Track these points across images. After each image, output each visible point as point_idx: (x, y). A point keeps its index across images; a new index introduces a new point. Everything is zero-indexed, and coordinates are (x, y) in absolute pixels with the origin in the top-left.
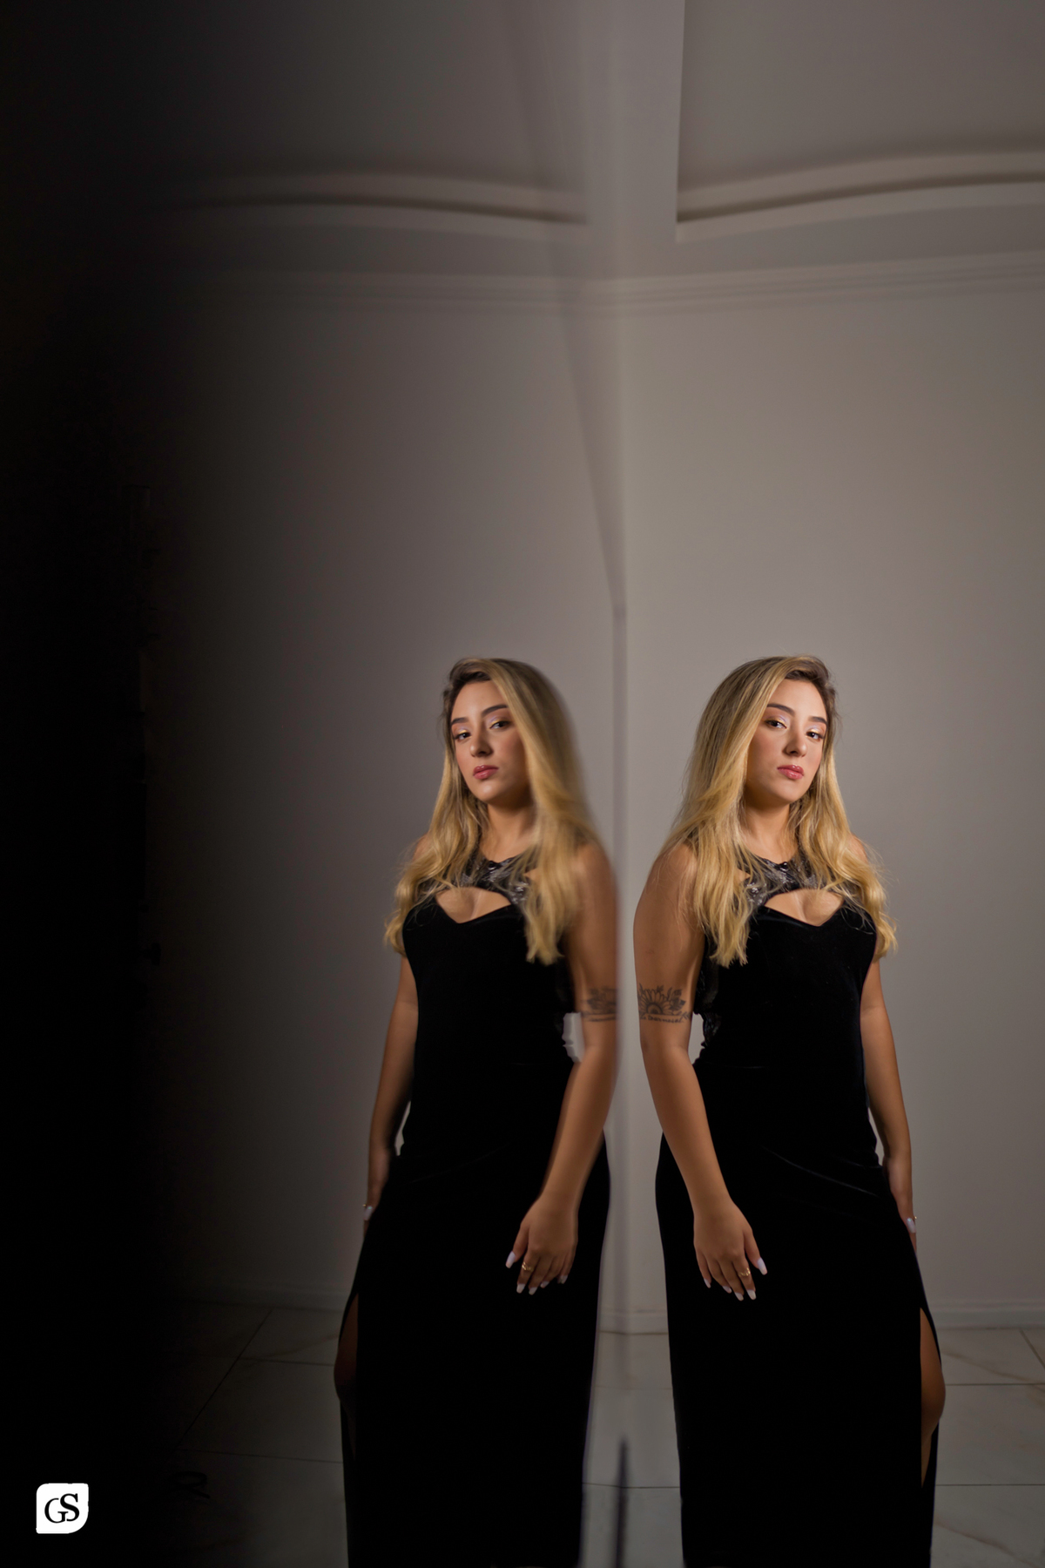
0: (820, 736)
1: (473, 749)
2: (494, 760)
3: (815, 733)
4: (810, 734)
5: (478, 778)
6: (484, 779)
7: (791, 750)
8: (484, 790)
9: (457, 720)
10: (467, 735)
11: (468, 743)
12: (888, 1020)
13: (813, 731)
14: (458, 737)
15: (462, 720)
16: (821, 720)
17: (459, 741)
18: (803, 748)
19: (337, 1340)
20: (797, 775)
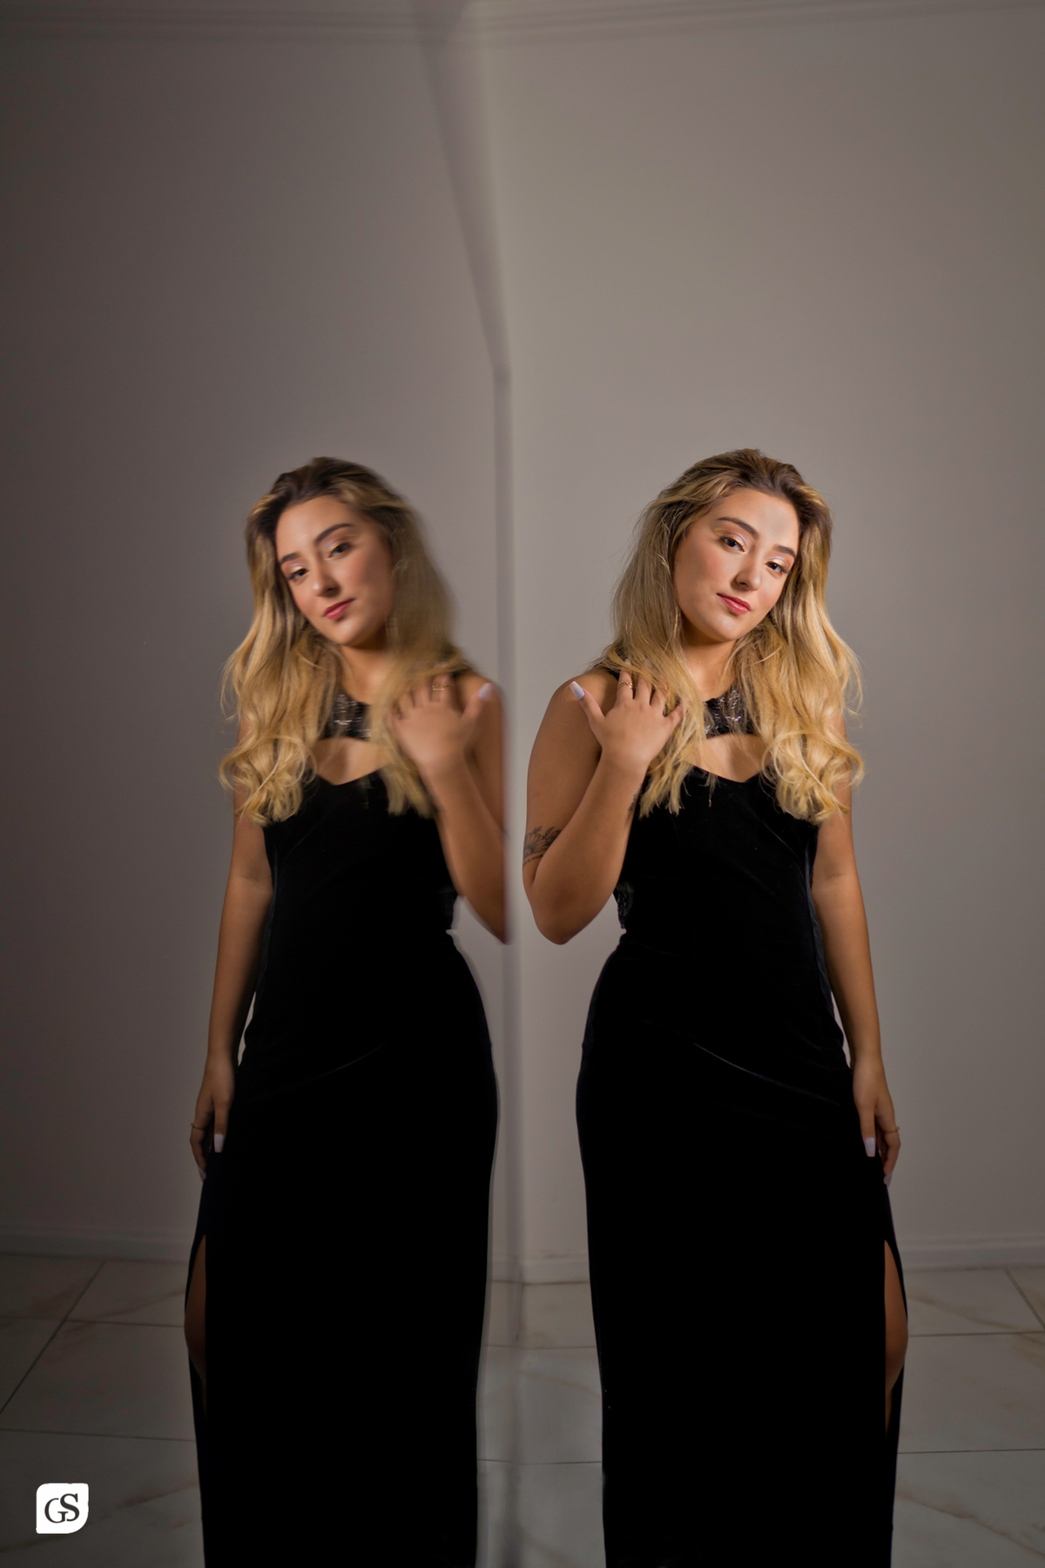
0: (782, 570)
1: (317, 587)
2: (346, 592)
3: (777, 565)
4: (772, 565)
5: (331, 618)
6: (340, 619)
7: (742, 584)
8: (343, 631)
9: (287, 558)
10: (302, 572)
11: (308, 581)
12: (861, 892)
13: (776, 561)
14: (293, 576)
15: (292, 557)
16: (789, 551)
17: (295, 580)
18: (756, 581)
19: (183, 1297)
20: (742, 608)
